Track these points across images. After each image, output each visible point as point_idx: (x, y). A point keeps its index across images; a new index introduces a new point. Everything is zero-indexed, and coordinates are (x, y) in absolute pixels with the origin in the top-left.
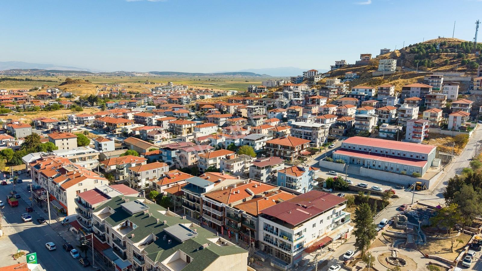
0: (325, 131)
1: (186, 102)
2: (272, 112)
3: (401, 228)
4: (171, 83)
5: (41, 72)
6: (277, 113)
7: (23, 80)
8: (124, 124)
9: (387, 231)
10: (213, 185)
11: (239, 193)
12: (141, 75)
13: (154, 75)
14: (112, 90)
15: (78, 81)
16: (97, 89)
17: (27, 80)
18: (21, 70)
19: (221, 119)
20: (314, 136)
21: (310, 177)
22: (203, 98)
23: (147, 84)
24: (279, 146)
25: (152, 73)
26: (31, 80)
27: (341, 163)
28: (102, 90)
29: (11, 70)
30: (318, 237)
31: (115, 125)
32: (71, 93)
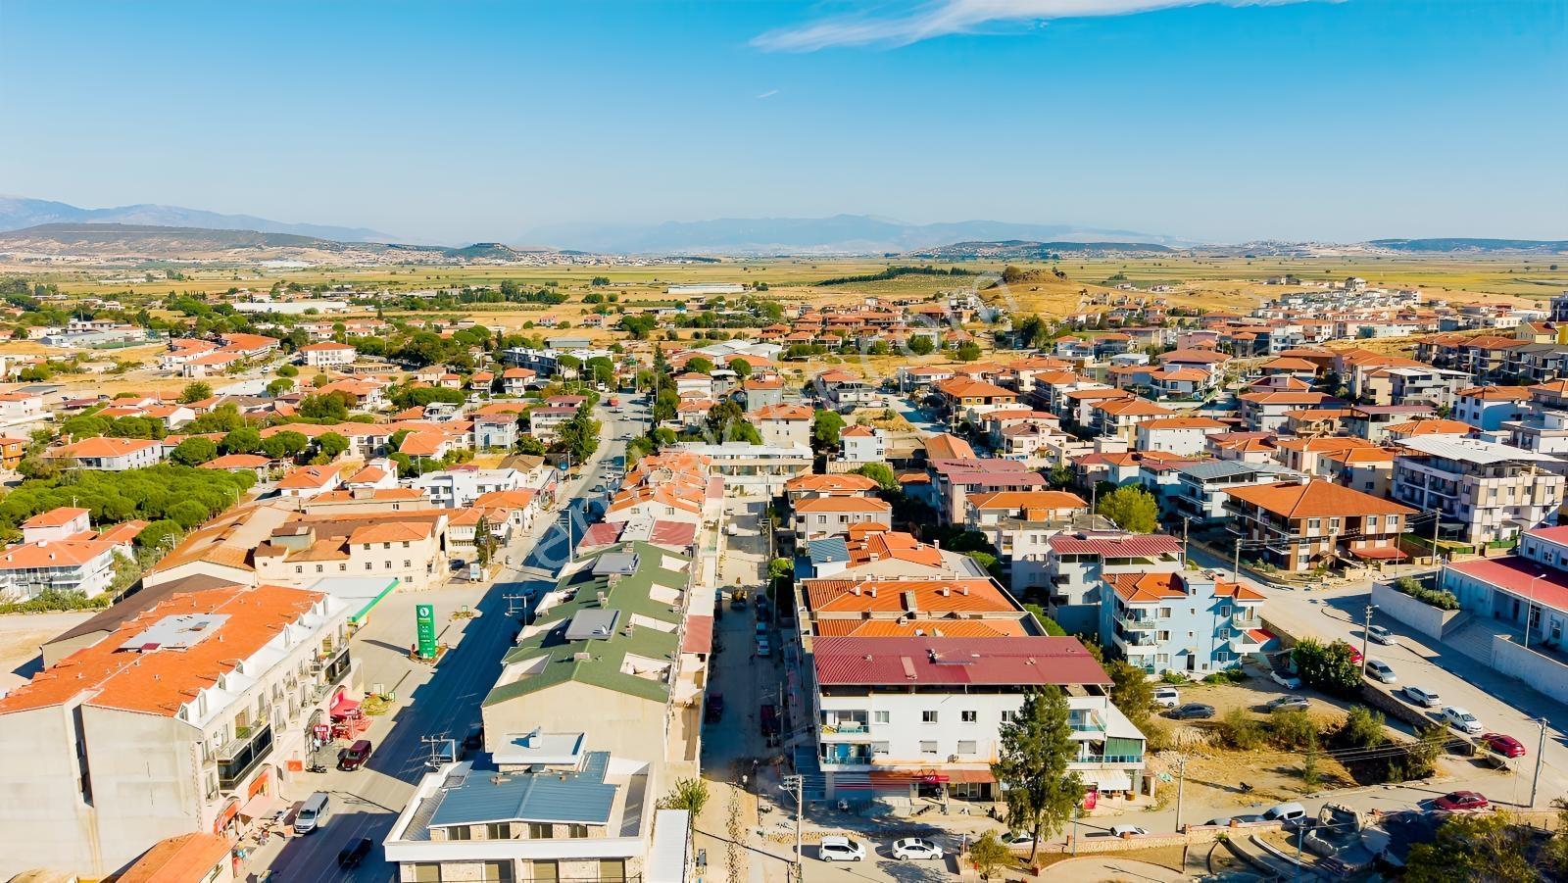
0: (1535, 484)
1: (1280, 346)
2: (1468, 399)
3: (1318, 849)
4: (1357, 280)
5: (1026, 248)
6: (1486, 405)
7: (945, 273)
8: (983, 399)
9: (1251, 839)
10: (843, 564)
11: (874, 594)
12: (1334, 253)
13: (1383, 252)
14: (1123, 303)
15: (1034, 276)
16: (1084, 297)
17: (955, 272)
18: (979, 245)
19: (1268, 410)
20: (1465, 499)
21: (1221, 620)
22: (1367, 333)
23: (1274, 283)
24: (1260, 511)
25: (1379, 243)
26: (965, 273)
27: (1440, 605)
28: (1094, 303)
29: (956, 245)
30: (952, 759)
31: (959, 401)
32: (1001, 310)
